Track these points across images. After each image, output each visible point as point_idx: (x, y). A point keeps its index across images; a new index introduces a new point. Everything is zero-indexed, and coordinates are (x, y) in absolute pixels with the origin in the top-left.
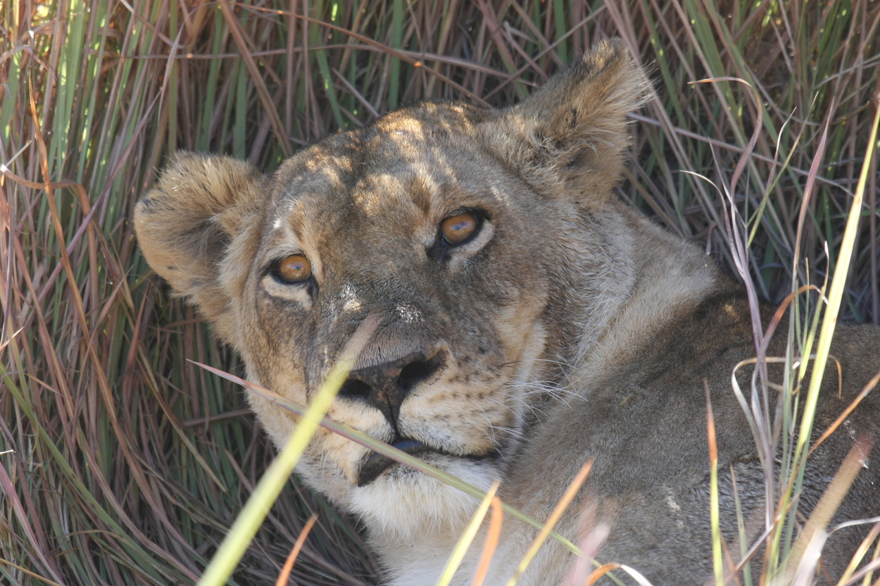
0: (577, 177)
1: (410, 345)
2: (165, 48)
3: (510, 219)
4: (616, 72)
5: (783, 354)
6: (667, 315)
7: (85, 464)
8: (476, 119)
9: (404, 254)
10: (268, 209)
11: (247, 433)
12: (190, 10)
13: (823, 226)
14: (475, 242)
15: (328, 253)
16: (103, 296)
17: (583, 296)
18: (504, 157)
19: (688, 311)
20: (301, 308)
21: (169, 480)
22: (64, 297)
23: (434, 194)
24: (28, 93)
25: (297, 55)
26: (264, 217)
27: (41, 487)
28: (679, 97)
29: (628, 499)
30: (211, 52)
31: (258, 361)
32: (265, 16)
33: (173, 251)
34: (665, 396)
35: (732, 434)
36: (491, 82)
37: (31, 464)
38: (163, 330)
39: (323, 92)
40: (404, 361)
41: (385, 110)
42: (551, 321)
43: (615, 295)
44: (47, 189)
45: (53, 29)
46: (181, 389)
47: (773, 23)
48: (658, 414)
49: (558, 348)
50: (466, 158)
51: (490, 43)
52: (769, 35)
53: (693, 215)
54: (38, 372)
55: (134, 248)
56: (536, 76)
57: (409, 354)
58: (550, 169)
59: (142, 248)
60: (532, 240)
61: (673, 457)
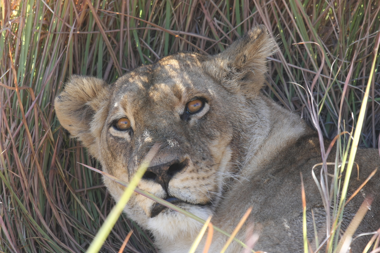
0: (246, 84)
1: (173, 157)
2: (67, 29)
3: (216, 102)
4: (262, 39)
5: (334, 161)
6: (284, 144)
7: (33, 208)
8: (202, 60)
9: (170, 117)
10: (112, 99)
11: (103, 195)
12: (78, 13)
13: (351, 106)
14: (201, 112)
15: (138, 117)
16: (41, 136)
17: (248, 136)
18: (214, 76)
19: (293, 143)
20: (126, 141)
21: (69, 215)
22: (24, 136)
23: (183, 92)
24: (8, 48)
25: (124, 32)
26: (110, 102)
27: (14, 218)
28: (289, 50)
29: (267, 224)
30: (87, 31)
31: (107, 165)
32: (111, 15)
33: (71, 118)
34: (283, 179)
35: (312, 195)
36: (208, 44)
37: (10, 208)
38: (66, 151)
39: (136, 48)
40: (170, 163)
41: (163, 55)
42: (234, 146)
43: (261, 135)
44: (16, 90)
45: (19, 21)
46: (74, 176)
47: (330, 18)
48: (280, 187)
49: (237, 158)
50: (197, 76)
51: (208, 27)
52: (328, 24)
53: (295, 101)
54: (13, 169)
55: (54, 114)
56: (228, 41)
57: (172, 161)
58: (234, 81)
59: (58, 117)
60: (226, 111)
61: (286, 205)
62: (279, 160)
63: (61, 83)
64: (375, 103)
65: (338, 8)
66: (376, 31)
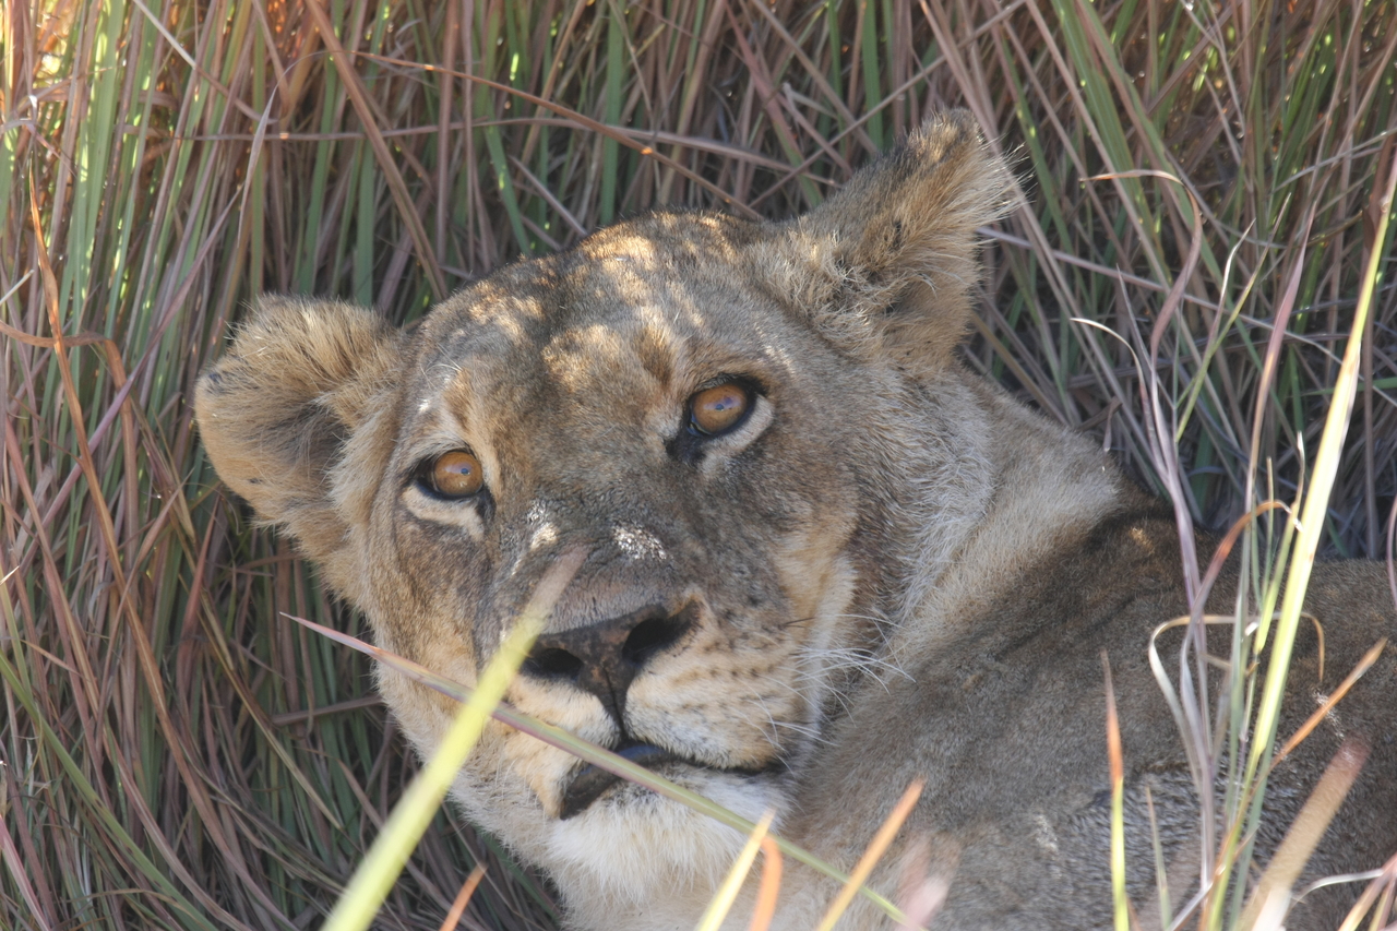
0: (902, 328)
1: (643, 594)
2: (245, 124)
3: (796, 393)
4: (962, 163)
5: (1231, 611)
6: (1044, 543)
7: (116, 785)
8: (741, 239)
9: (631, 449)
10: (409, 383)
11: (374, 735)
12: (285, 64)
13: (1289, 409)
14: (743, 432)
15: (509, 450)
16: (146, 516)
17: (913, 516)
18: (787, 297)
19: (1075, 539)
20: (466, 537)
21: (251, 810)
22: (83, 519)
23: (677, 355)
24: (27, 195)
25: (454, 134)
26: (404, 396)
27: (47, 820)
28: (1060, 202)
29: (973, 835)
30: (318, 130)
31: (395, 625)
32: (405, 73)
33: (257, 454)
34: (1033, 673)
36: (762, 178)
37: (31, 784)
38: (241, 571)
39: (496, 193)
40: (632, 619)
41: (595, 224)
42: (862, 555)
43: (962, 513)
44: (57, 347)
45: (67, 93)
46: (270, 664)
47: (1209, 85)
48: (1021, 700)
49: (874, 597)
50: (725, 300)
51: (761, 116)
52: (1203, 106)
53: (1083, 389)
54: (43, 638)
55: (195, 440)
56: (834, 169)
57: (640, 609)
58: (859, 315)
59: (209, 451)
60: (831, 427)
61: (1044, 767)
62: (1023, 600)
63: (220, 324)
64: (1376, 398)
65: (1239, 47)
66: (1378, 132)
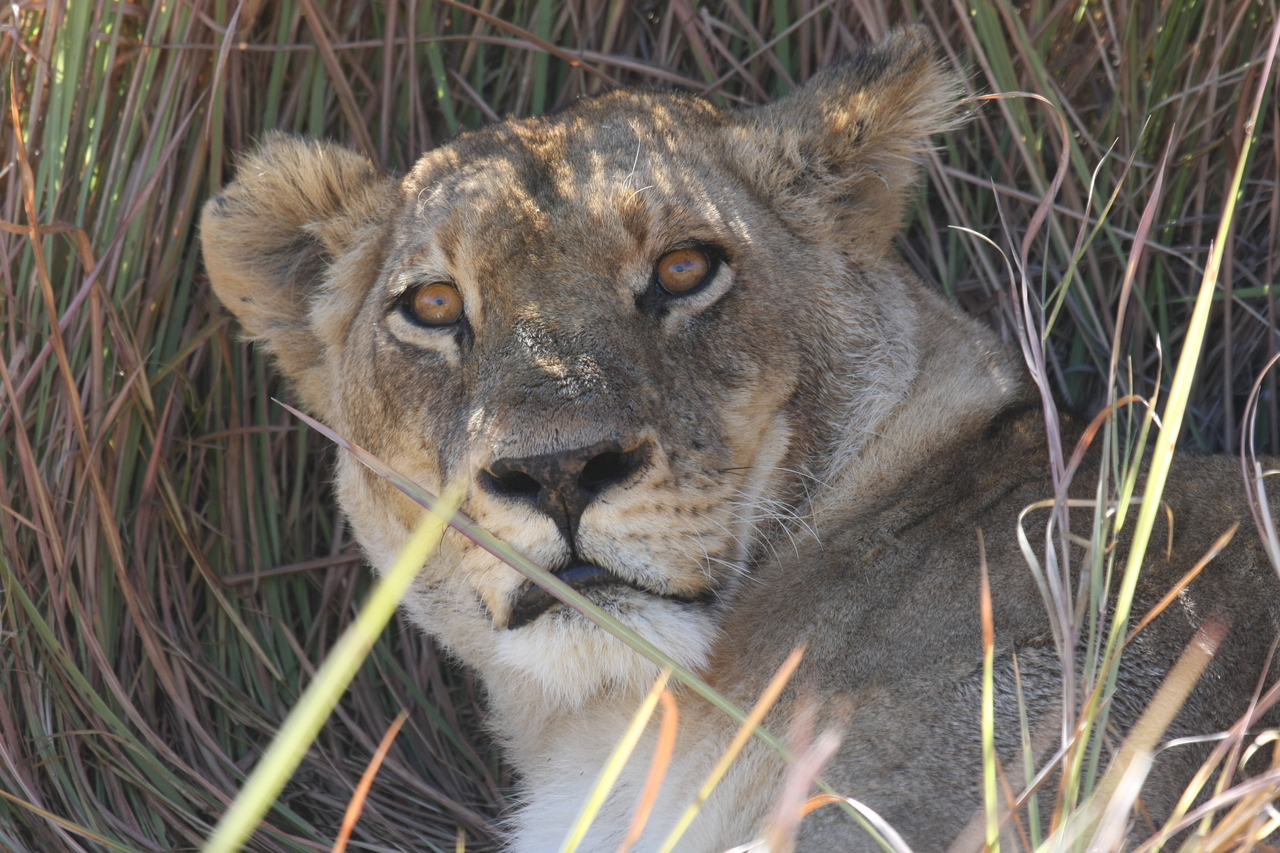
0: (849, 216)
1: (601, 430)
2: (208, 35)
3: (756, 265)
5: (1092, 495)
7: (77, 635)
11: (314, 595)
13: (1155, 313)
14: (705, 294)
16: (110, 391)
17: (845, 386)
19: (978, 427)
20: (442, 362)
21: (200, 661)
22: (53, 392)
24: (8, 96)
25: (398, 49)
27: (14, 666)
29: (865, 697)
30: (275, 41)
33: (249, 275)
34: (927, 549)
35: (1019, 606)
38: (196, 443)
39: (436, 102)
40: (589, 452)
42: (799, 415)
43: (890, 390)
44: (32, 234)
45: (46, 2)
46: (220, 528)
47: (1089, 17)
48: (914, 575)
49: (805, 455)
51: (679, 37)
52: (1083, 35)
54: (14, 500)
56: (745, 87)
57: (599, 443)
60: (784, 298)
61: (933, 637)
62: (925, 480)
64: (1235, 306)
66: (1241, 64)
